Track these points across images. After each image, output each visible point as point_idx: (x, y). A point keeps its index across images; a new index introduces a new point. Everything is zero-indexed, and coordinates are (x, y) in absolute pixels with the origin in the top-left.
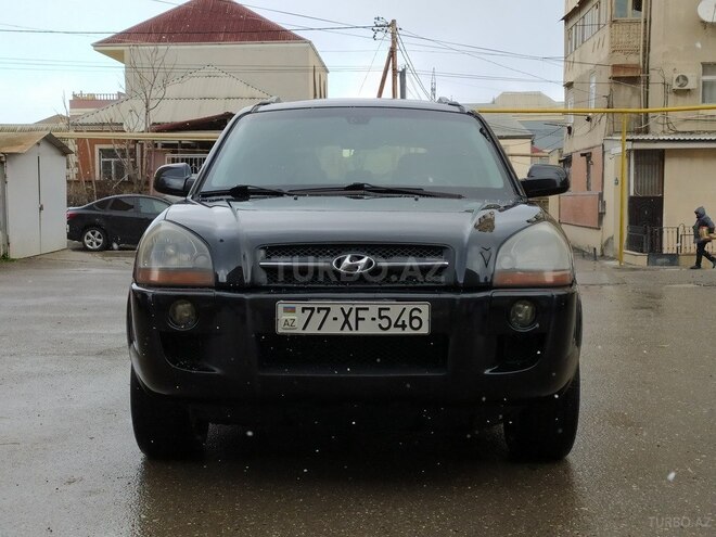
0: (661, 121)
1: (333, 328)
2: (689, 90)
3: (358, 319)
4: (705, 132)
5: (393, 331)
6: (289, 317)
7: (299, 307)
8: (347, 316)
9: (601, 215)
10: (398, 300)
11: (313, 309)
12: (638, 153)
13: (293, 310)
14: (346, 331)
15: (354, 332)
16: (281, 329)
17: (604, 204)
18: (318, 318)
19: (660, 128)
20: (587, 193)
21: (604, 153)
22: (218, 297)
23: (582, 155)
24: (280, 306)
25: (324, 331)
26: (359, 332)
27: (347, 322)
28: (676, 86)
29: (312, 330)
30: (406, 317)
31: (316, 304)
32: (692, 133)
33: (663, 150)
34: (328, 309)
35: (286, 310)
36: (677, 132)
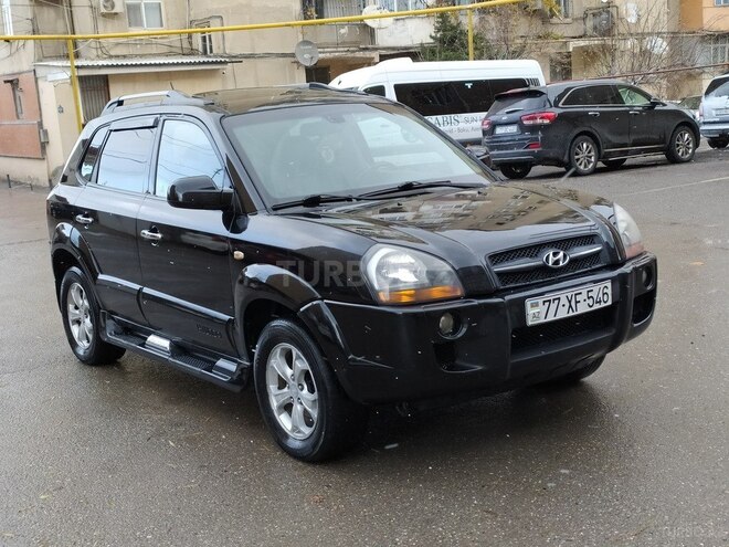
0: (93, 45)
1: (563, 314)
2: (116, 14)
3: (577, 302)
4: (136, 56)
5: (597, 307)
6: (536, 310)
7: (540, 300)
8: (570, 302)
9: (44, 146)
10: (595, 282)
11: (549, 301)
12: (82, 79)
13: (537, 305)
14: (571, 314)
15: (575, 313)
16: (530, 322)
17: (46, 133)
18: (553, 306)
19: (94, 52)
20: (17, 122)
21: (36, 79)
22: (480, 304)
23: (5, 82)
24: (528, 303)
25: (558, 317)
26: (579, 312)
27: (570, 306)
28: (103, 10)
29: (551, 318)
30: (601, 295)
31: (550, 296)
32: (124, 57)
33: (107, 76)
34: (559, 299)
35: (532, 306)
36: (111, 57)
